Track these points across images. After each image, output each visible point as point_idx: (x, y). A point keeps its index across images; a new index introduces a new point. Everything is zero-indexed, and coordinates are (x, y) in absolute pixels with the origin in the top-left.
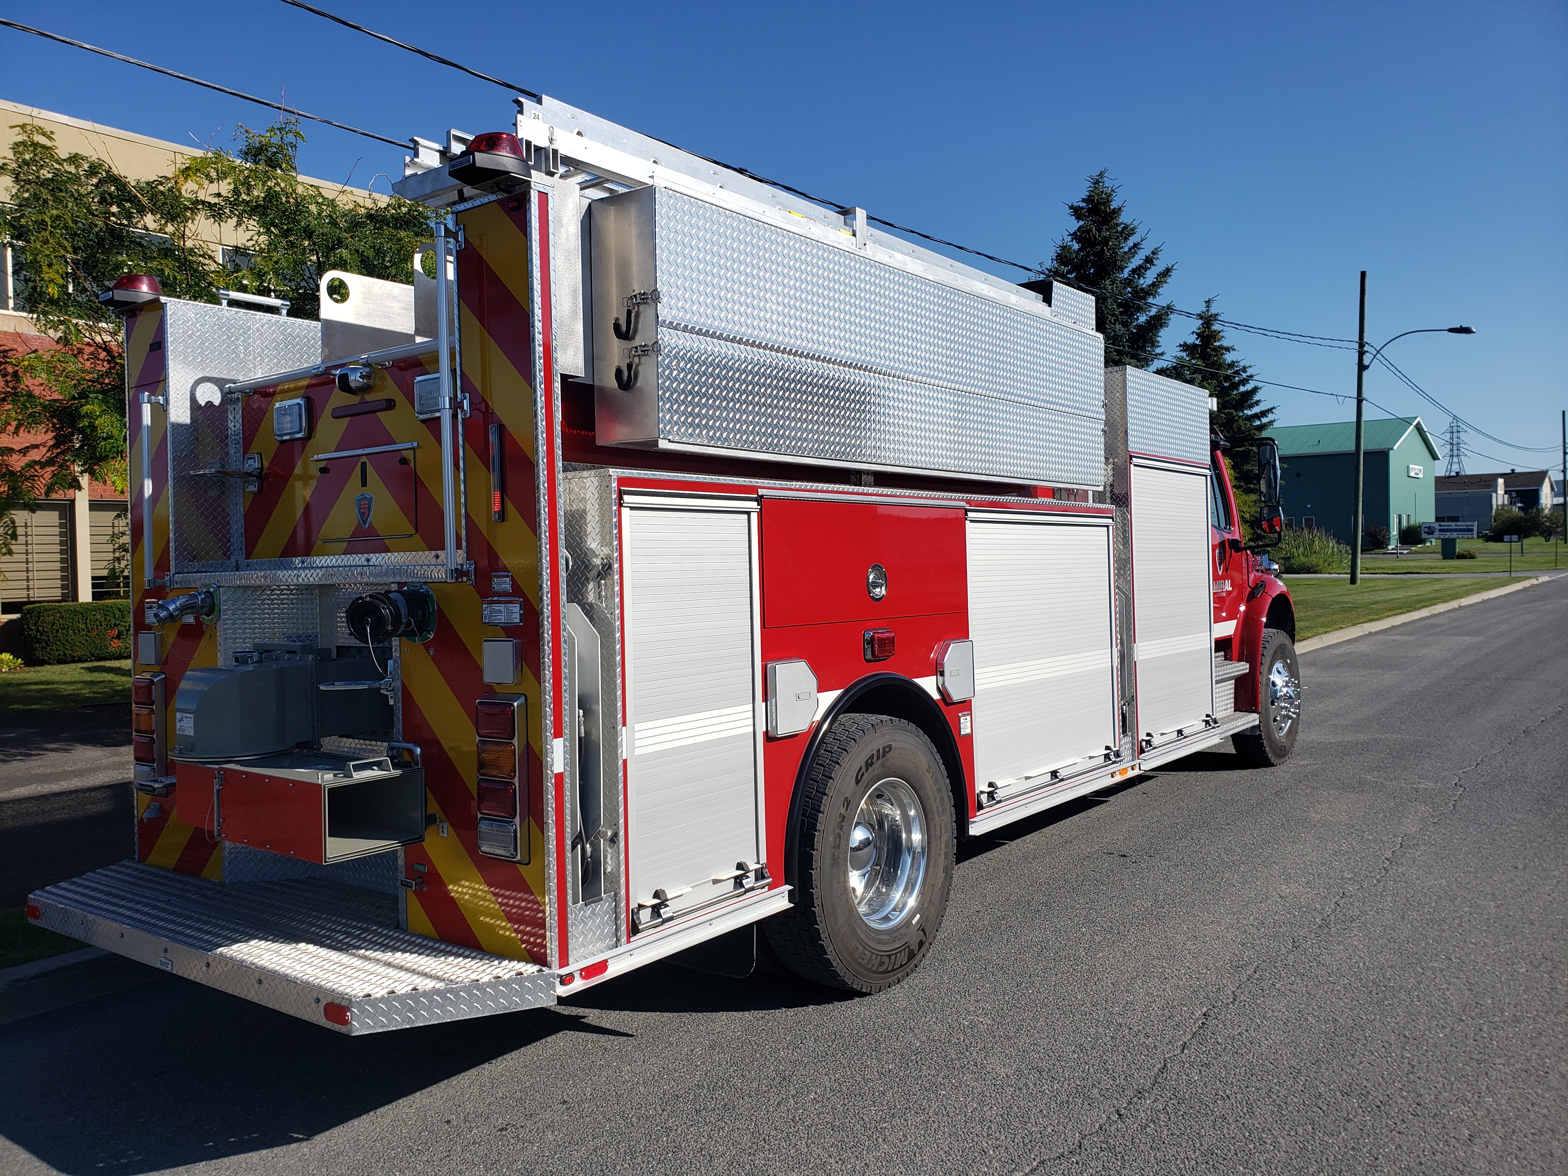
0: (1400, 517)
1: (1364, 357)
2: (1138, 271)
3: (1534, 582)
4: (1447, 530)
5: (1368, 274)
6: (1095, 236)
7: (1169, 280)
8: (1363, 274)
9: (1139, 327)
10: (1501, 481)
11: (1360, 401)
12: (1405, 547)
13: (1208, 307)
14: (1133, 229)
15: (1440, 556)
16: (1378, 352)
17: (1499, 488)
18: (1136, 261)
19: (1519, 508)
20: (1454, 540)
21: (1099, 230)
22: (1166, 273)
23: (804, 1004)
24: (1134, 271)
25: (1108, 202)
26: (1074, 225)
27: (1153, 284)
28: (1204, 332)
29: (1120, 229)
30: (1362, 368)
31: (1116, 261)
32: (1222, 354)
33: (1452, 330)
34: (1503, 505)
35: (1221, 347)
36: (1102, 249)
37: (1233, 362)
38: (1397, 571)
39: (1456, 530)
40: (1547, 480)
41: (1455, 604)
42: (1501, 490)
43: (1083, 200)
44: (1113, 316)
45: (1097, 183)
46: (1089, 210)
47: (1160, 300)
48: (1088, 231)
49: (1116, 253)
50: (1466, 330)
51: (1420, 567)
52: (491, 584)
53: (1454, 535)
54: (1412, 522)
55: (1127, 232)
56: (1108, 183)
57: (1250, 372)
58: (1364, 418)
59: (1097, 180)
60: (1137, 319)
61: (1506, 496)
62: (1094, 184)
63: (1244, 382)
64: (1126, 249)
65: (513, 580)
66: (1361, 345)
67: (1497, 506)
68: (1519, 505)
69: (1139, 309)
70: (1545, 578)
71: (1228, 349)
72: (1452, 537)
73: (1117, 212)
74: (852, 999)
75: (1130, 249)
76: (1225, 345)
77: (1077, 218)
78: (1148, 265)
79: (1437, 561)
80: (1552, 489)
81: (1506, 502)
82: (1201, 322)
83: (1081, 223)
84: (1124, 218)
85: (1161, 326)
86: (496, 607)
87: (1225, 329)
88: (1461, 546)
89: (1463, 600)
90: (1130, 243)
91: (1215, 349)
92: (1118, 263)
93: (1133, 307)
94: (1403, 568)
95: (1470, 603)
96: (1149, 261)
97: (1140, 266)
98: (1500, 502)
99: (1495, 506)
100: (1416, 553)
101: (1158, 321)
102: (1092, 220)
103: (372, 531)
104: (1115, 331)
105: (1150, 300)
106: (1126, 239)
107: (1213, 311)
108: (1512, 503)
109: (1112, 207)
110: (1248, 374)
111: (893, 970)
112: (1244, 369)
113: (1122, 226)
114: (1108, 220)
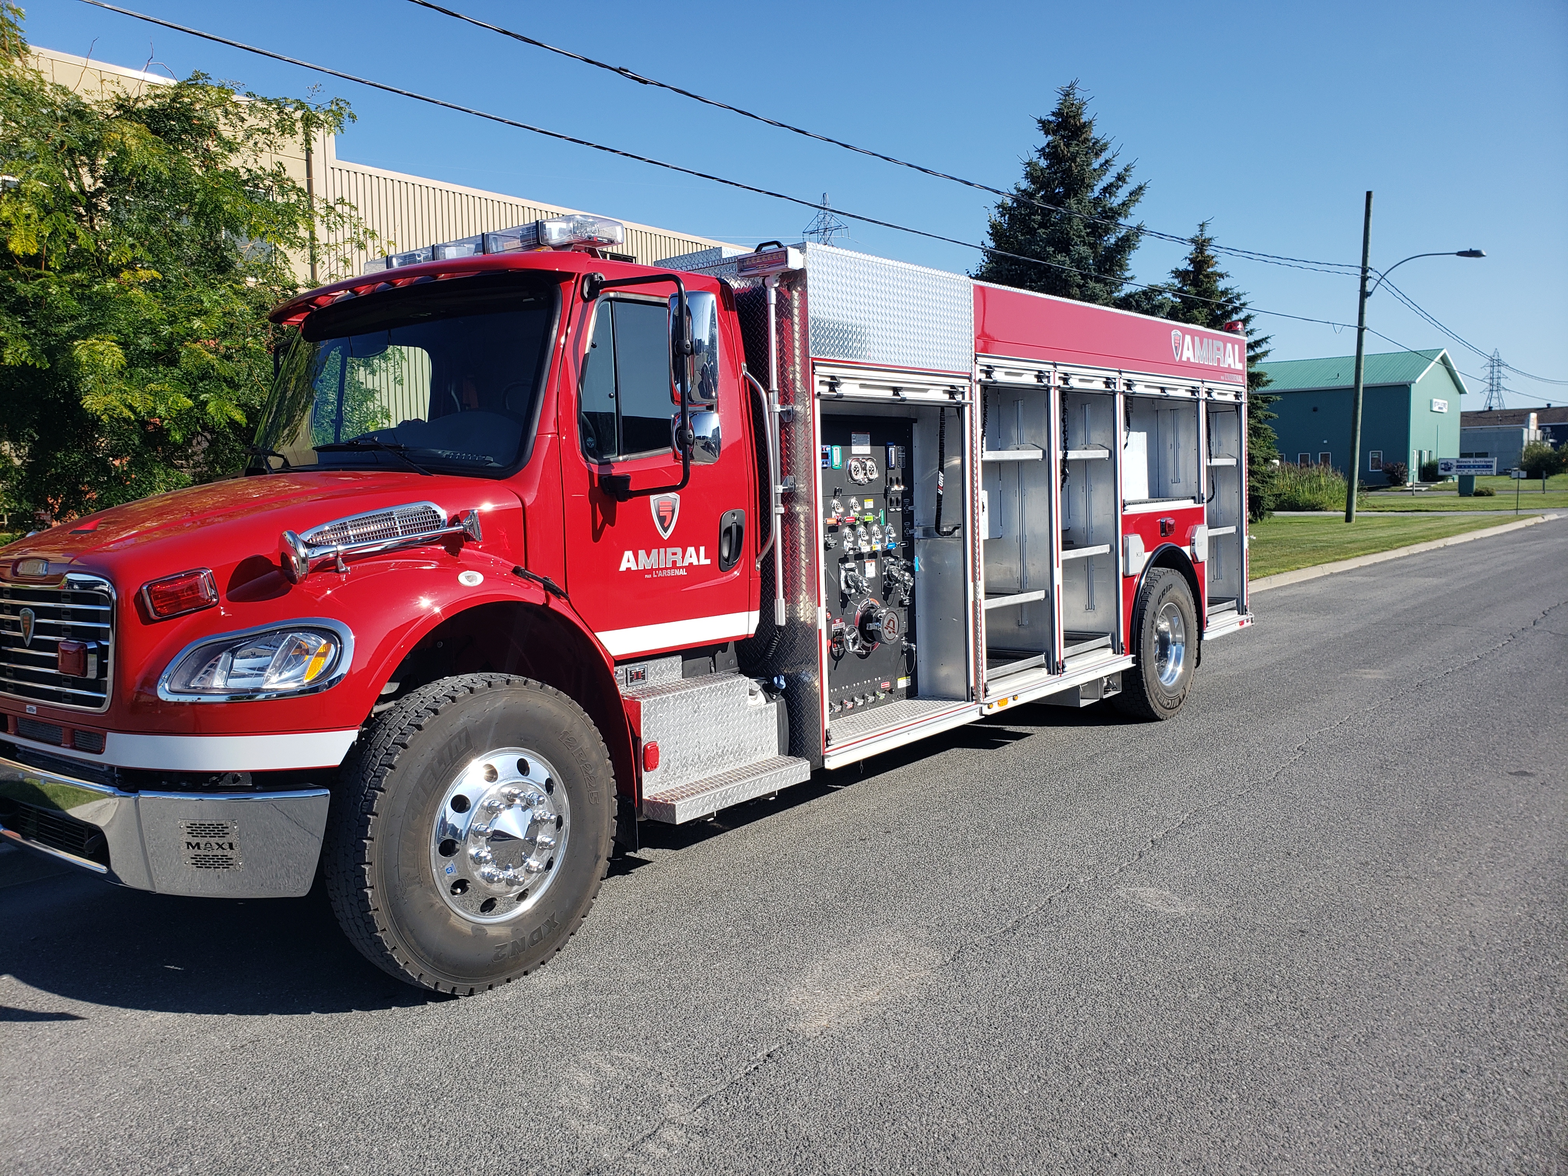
0: (1420, 453)
1: (1367, 282)
2: (1108, 190)
3: (1539, 520)
4: (1465, 467)
5: (1374, 194)
6: (1063, 152)
7: (1141, 199)
8: (1369, 194)
9: (1106, 249)
10: (1533, 416)
11: (1361, 331)
12: (1425, 484)
13: (1202, 231)
14: (1105, 145)
15: (1456, 493)
16: (1382, 277)
17: (1531, 423)
18: (1108, 178)
20: (1472, 477)
21: (1068, 145)
22: (1139, 190)
24: (1105, 190)
25: (1077, 115)
26: (1043, 140)
27: (1124, 204)
28: (1197, 257)
29: (1090, 144)
30: (1364, 294)
31: (1085, 179)
32: (1215, 281)
33: (1461, 254)
34: (1536, 441)
35: (1214, 274)
36: (1070, 166)
37: (1226, 289)
38: (1404, 509)
39: (1474, 467)
41: (1440, 543)
42: (1533, 426)
43: (1053, 114)
44: (1079, 237)
45: (1067, 95)
46: (1059, 125)
47: (1127, 222)
48: (1056, 147)
49: (1086, 170)
50: (1476, 254)
51: (1431, 505)
53: (1472, 472)
54: (1433, 458)
55: (1098, 149)
56: (1078, 94)
57: (1243, 299)
59: (1068, 92)
60: (1106, 240)
61: (1539, 432)
62: (1065, 95)
63: (1236, 310)
64: (1096, 166)
66: (1365, 270)
67: (1529, 441)
68: (1551, 441)
69: (1107, 231)
70: (1553, 516)
71: (1221, 276)
72: (1470, 473)
73: (1086, 126)
75: (1101, 166)
76: (1219, 271)
77: (1045, 133)
78: (1120, 183)
79: (1453, 498)
81: (1538, 438)
82: (1193, 247)
83: (1050, 138)
84: (1095, 133)
85: (1130, 248)
87: (1219, 254)
88: (1478, 483)
89: (1450, 539)
90: (1101, 160)
91: (1207, 276)
92: (1087, 181)
93: (1101, 228)
94: (1413, 505)
95: (1457, 542)
96: (1121, 178)
97: (1111, 185)
98: (1532, 438)
99: (1525, 443)
100: (1435, 490)
101: (1127, 243)
102: (1061, 135)
105: (1121, 220)
106: (1097, 155)
107: (1207, 235)
108: (1544, 439)
109: (1082, 121)
110: (1242, 302)
112: (1238, 297)
113: (1093, 141)
114: (1077, 135)
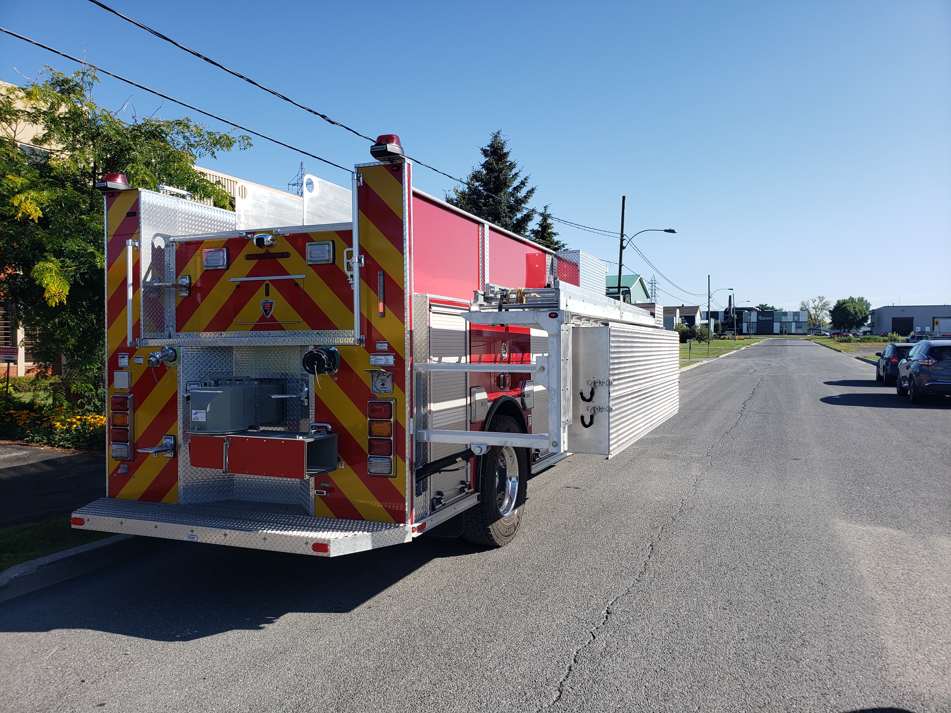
1: (623, 242)
2: (517, 189)
3: (701, 363)
5: (626, 198)
6: (495, 167)
7: (533, 195)
8: (624, 197)
9: (517, 220)
10: (678, 311)
11: (621, 266)
13: (545, 210)
16: (630, 240)
18: (516, 183)
19: (686, 325)
21: (497, 164)
22: (532, 191)
23: (474, 552)
24: (515, 189)
25: (502, 148)
26: (483, 160)
27: (525, 197)
28: (543, 223)
29: (508, 164)
30: (622, 248)
31: (506, 182)
32: (552, 237)
33: (666, 231)
34: (679, 324)
35: (552, 233)
36: (499, 175)
37: (557, 241)
40: (698, 311)
42: (678, 315)
43: (489, 146)
44: (504, 213)
45: (496, 137)
46: (491, 152)
47: (529, 205)
48: (491, 164)
49: (507, 177)
50: (672, 231)
52: (376, 347)
55: (512, 166)
56: (502, 138)
58: (623, 274)
59: (496, 135)
60: (516, 215)
61: (680, 319)
62: (495, 137)
64: (511, 176)
65: (388, 344)
66: (622, 236)
68: (686, 323)
69: (518, 210)
70: (705, 362)
71: (555, 234)
73: (506, 154)
74: (493, 549)
75: (513, 176)
76: (554, 232)
77: (485, 156)
78: (522, 186)
80: (701, 315)
81: (680, 322)
82: (541, 218)
83: (487, 159)
84: (510, 158)
85: (530, 220)
86: (379, 357)
87: (554, 222)
90: (513, 173)
91: (548, 234)
92: (508, 184)
93: (515, 209)
96: (523, 183)
97: (518, 186)
98: (677, 322)
99: (675, 324)
101: (528, 218)
102: (493, 158)
103: (272, 319)
104: (506, 222)
105: (523, 205)
106: (511, 170)
107: (548, 212)
108: (683, 322)
109: (504, 152)
111: (510, 535)
112: (563, 246)
113: (509, 163)
114: (502, 159)
